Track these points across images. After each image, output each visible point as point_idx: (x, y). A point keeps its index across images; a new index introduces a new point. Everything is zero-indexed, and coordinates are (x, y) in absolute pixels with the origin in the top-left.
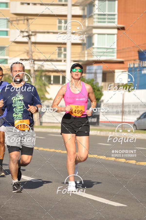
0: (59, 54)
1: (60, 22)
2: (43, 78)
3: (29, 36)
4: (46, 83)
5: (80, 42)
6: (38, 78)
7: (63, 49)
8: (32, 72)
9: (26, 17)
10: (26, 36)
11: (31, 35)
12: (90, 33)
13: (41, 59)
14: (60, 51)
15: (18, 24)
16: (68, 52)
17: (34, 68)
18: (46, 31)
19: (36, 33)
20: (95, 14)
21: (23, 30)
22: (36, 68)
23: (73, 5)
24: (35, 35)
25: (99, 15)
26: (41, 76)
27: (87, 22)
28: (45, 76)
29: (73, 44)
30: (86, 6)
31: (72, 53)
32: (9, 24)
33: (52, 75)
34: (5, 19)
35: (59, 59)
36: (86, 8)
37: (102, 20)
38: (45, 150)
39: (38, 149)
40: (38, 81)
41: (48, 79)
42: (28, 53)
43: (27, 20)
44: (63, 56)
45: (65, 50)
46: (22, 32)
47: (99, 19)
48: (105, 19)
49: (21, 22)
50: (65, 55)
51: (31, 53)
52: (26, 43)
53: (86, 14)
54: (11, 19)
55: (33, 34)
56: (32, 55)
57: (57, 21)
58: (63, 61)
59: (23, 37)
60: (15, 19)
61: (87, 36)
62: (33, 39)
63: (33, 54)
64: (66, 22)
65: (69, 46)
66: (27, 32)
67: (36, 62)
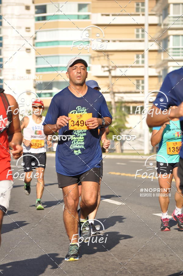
0: (138, 86)
1: (138, 57)
2: (123, 109)
3: (109, 71)
4: (126, 113)
5: (156, 74)
6: (118, 109)
7: (141, 82)
8: (113, 103)
9: (106, 54)
10: (107, 71)
11: (111, 70)
12: (165, 66)
13: (121, 91)
14: (138, 83)
15: (99, 60)
16: (146, 84)
17: (114, 100)
18: (125, 65)
19: (116, 67)
20: (170, 49)
21: (104, 65)
22: (116, 100)
23: (150, 41)
24: (115, 69)
25: (174, 49)
26: (121, 108)
27: (163, 56)
28: (125, 107)
29: (150, 77)
30: (161, 41)
31: (150, 85)
32: (91, 60)
33: (131, 106)
34: (87, 56)
35: (138, 91)
36: (161, 43)
37: (177, 54)
38: (127, 175)
39: (120, 175)
40: (118, 111)
41: (127, 110)
42: (108, 86)
43: (108, 56)
44: (140, 88)
45: (143, 82)
46: (103, 67)
47: (173, 52)
48: (179, 52)
49: (102, 58)
50: (143, 87)
51: (111, 86)
52: (107, 77)
53: (161, 48)
54: (93, 56)
55: (113, 68)
56: (112, 88)
57: (135, 56)
58: (141, 92)
59: (104, 71)
60: (96, 55)
61: (163, 68)
62: (113, 73)
63: (114, 87)
64: (143, 57)
65: (146, 79)
66: (108, 67)
67: (116, 95)
